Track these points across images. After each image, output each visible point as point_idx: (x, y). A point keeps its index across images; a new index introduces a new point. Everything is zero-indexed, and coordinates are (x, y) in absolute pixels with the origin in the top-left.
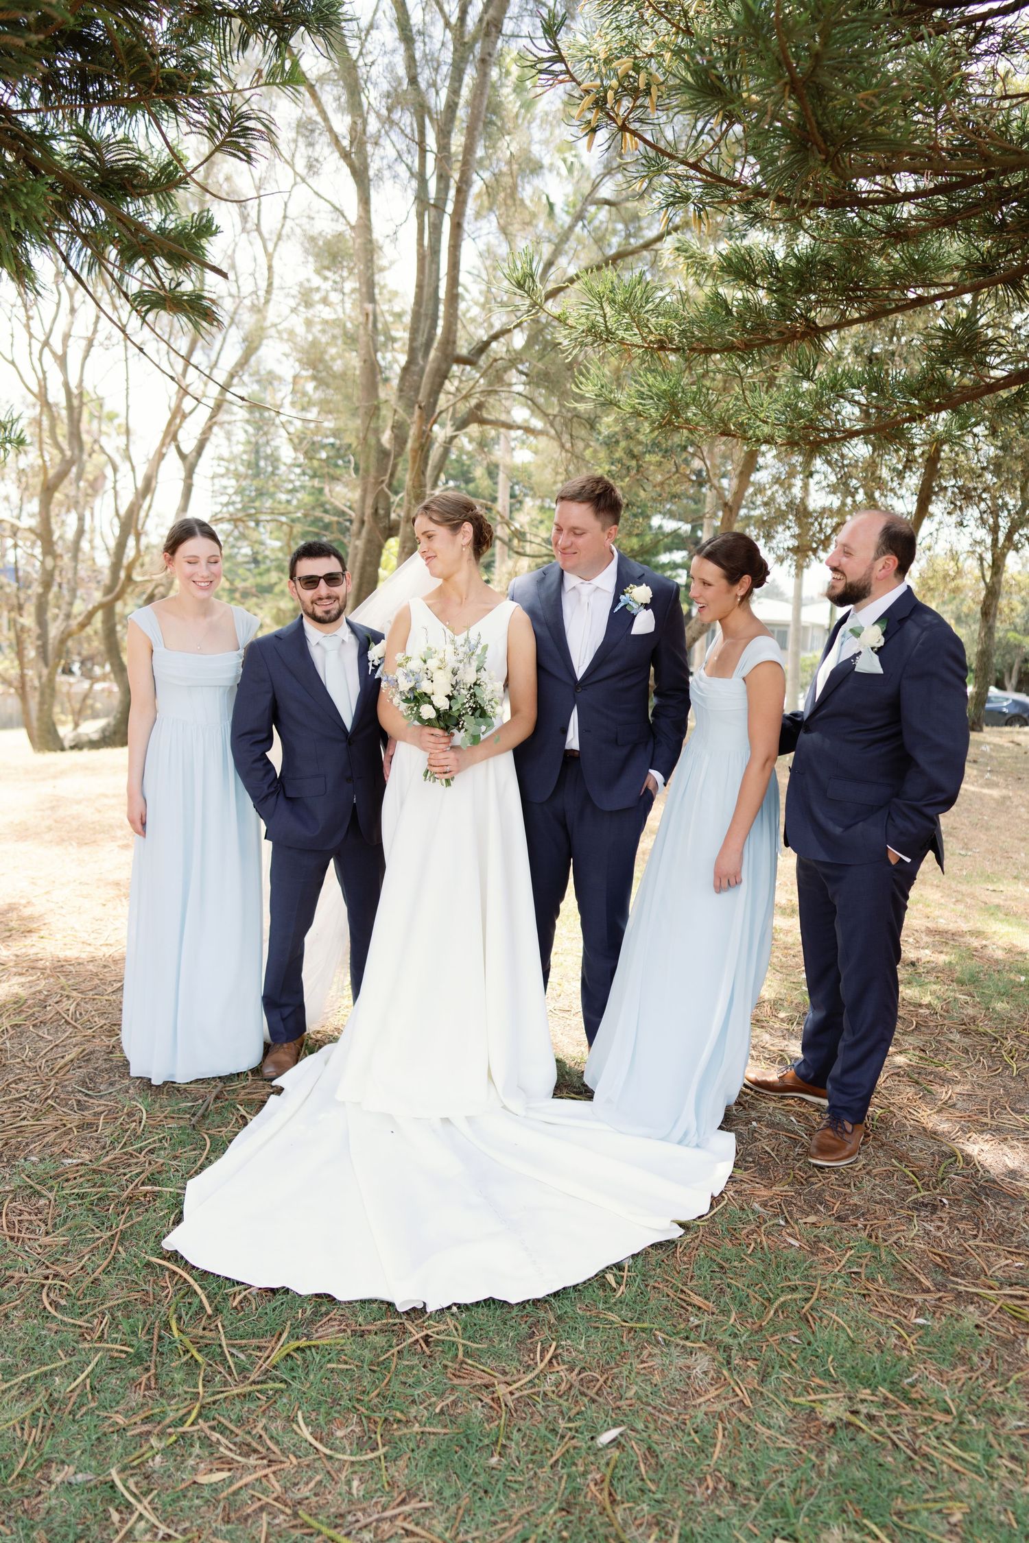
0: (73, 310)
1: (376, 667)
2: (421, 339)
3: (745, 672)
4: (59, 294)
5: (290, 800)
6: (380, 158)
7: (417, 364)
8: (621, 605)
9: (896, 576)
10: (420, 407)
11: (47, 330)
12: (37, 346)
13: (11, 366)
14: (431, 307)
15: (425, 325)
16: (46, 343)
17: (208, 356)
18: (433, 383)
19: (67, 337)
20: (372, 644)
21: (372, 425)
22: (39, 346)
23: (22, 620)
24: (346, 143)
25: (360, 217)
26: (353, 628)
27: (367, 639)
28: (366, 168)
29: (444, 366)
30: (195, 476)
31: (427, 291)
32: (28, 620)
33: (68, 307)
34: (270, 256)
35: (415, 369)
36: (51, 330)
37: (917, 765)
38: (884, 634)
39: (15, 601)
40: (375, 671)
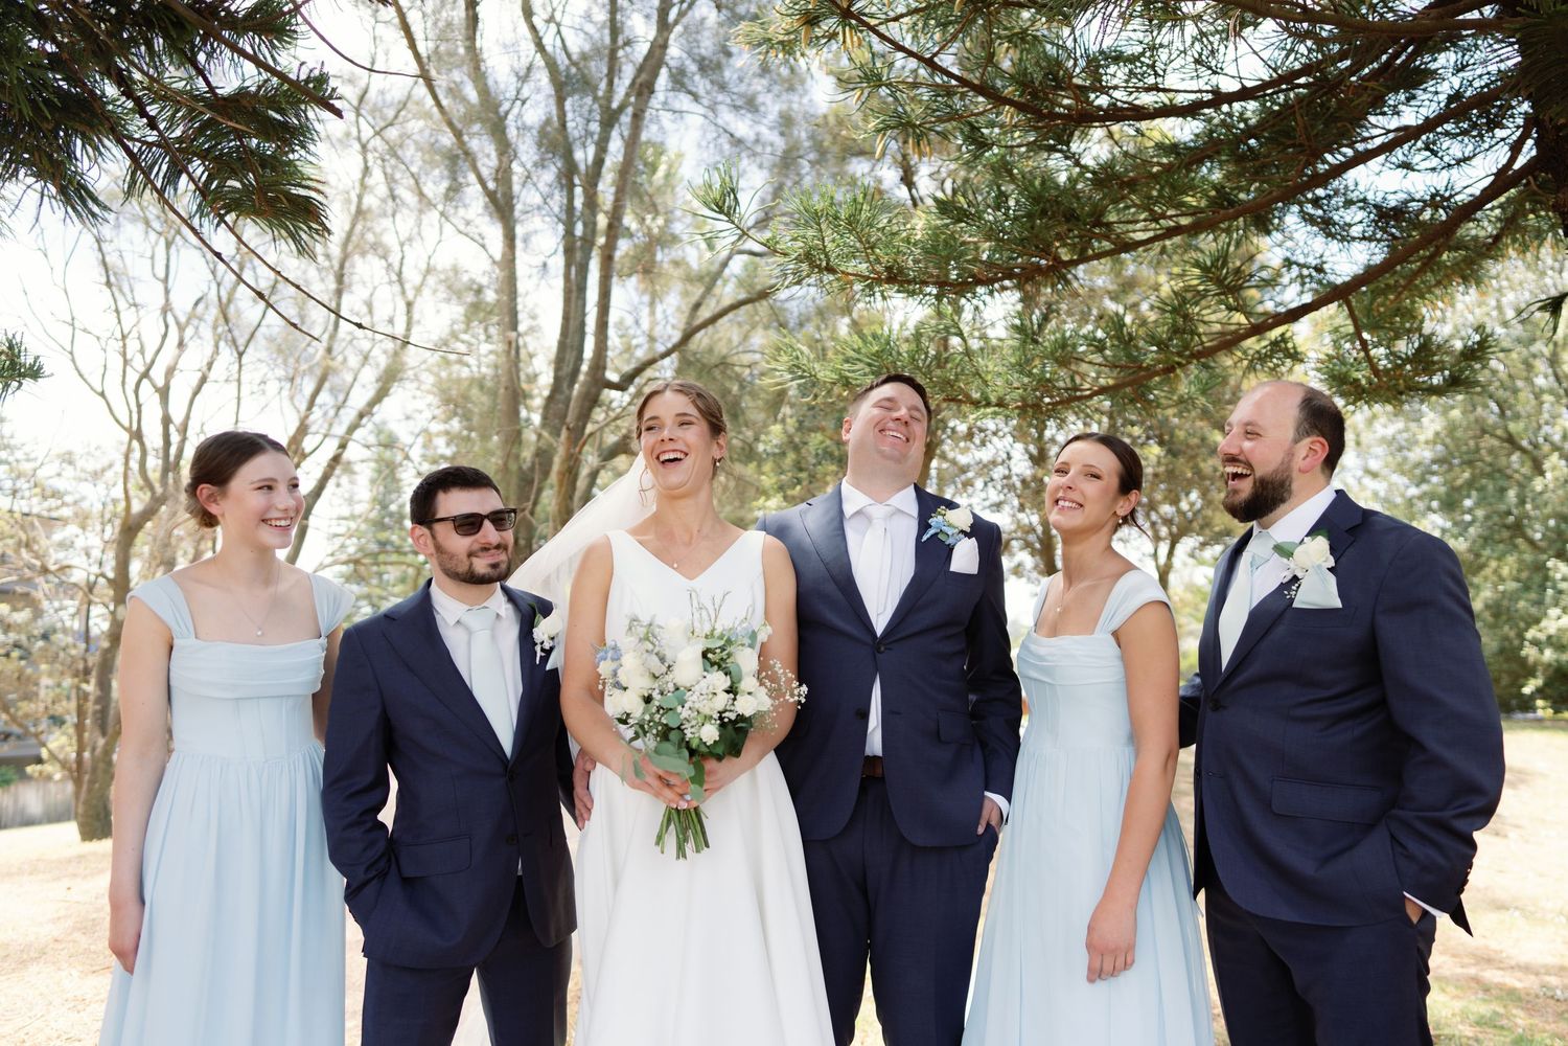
0: (181, 344)
1: (548, 652)
2: (567, 369)
3: (1114, 625)
4: (167, 327)
5: (407, 882)
6: (527, 197)
7: (562, 392)
8: (931, 532)
9: (1323, 470)
10: (568, 429)
11: (148, 361)
12: (132, 377)
13: (100, 398)
14: (577, 339)
15: (570, 356)
16: (145, 375)
17: (336, 397)
18: (582, 407)
19: (170, 372)
20: (539, 616)
21: (514, 451)
22: (136, 377)
23: (84, 686)
24: (491, 185)
25: (504, 255)
26: (511, 596)
27: (531, 611)
28: (512, 208)
29: (593, 390)
30: (311, 517)
31: (573, 324)
32: (90, 687)
33: (176, 342)
34: (409, 305)
35: (559, 397)
36: (153, 362)
37: (1421, 747)
38: (1333, 550)
39: (81, 666)
40: (545, 660)
